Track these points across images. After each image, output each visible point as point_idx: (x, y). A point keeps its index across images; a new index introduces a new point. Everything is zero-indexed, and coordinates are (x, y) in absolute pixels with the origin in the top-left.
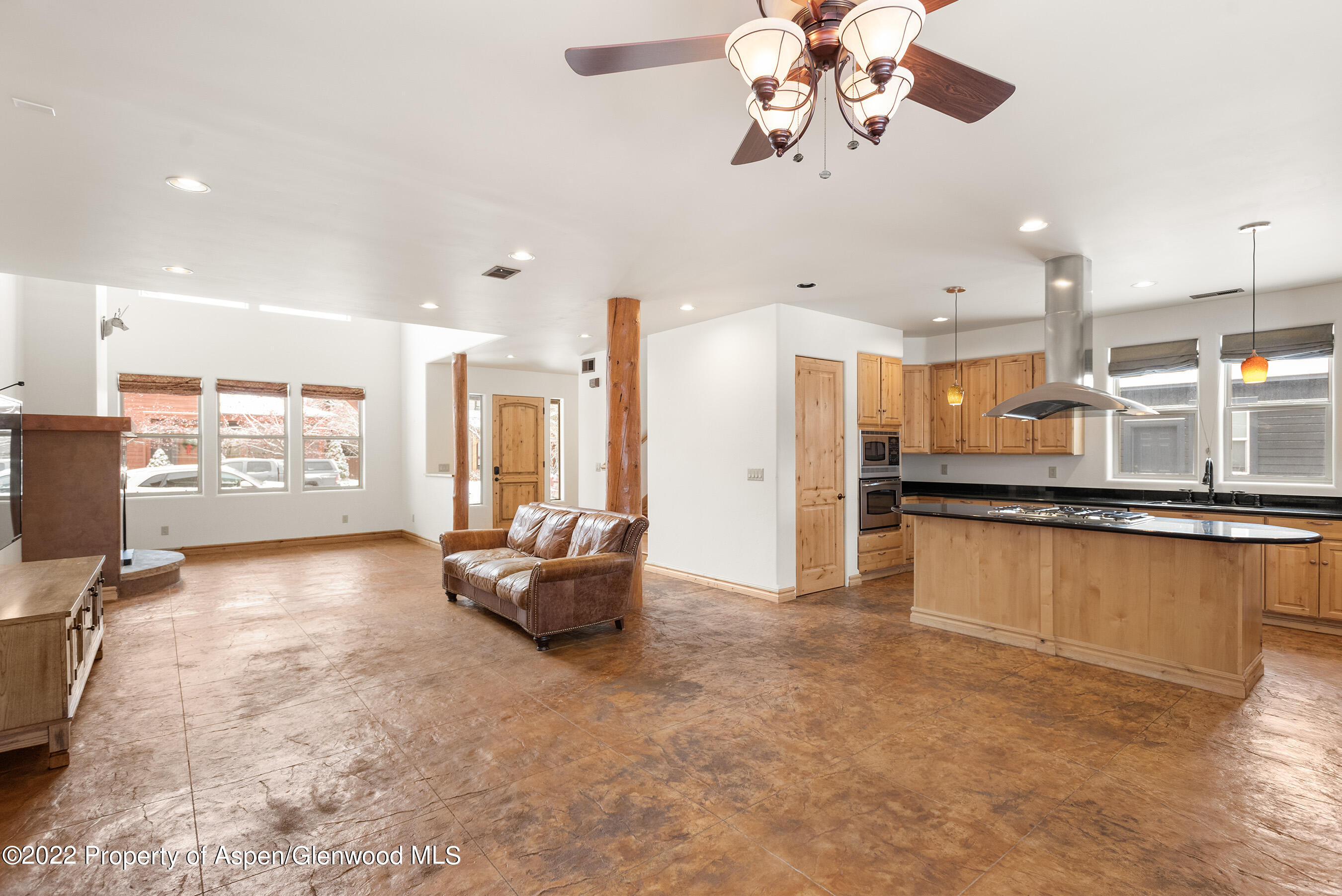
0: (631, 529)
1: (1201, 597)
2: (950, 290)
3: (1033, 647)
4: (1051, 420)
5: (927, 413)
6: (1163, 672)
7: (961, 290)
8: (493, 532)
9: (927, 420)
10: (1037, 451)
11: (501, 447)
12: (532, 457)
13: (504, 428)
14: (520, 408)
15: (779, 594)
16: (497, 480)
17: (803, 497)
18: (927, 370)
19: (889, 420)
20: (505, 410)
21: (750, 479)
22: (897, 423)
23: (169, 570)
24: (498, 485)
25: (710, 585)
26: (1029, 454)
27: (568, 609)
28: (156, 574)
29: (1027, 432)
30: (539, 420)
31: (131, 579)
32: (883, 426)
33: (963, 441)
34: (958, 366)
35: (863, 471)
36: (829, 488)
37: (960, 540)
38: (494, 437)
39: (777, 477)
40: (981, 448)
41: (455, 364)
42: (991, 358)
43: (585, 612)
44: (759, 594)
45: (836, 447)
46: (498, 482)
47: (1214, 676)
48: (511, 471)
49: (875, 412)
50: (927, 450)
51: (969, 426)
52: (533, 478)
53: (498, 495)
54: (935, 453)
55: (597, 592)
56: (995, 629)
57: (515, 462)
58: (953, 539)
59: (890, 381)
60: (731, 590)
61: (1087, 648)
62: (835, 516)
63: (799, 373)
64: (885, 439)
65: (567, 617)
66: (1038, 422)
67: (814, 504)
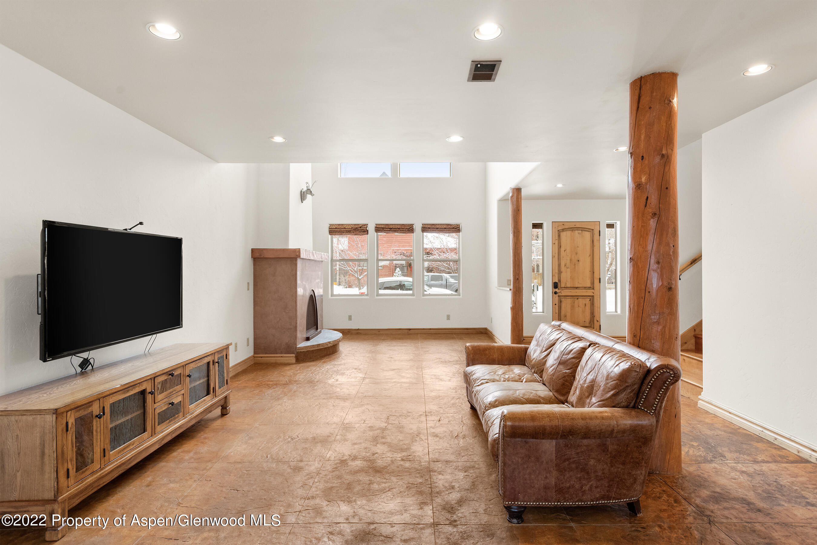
0: (651, 379)
8: (513, 348)
11: (559, 265)
12: (588, 274)
13: (562, 249)
14: (577, 232)
16: (556, 293)
20: (563, 234)
23: (326, 346)
24: (557, 298)
27: (546, 478)
28: (317, 348)
30: (596, 243)
31: (302, 351)
38: (553, 257)
41: (512, 197)
43: (573, 486)
46: (557, 295)
48: (569, 285)
52: (589, 292)
53: (557, 306)
55: (592, 462)
57: (572, 278)
65: (546, 488)
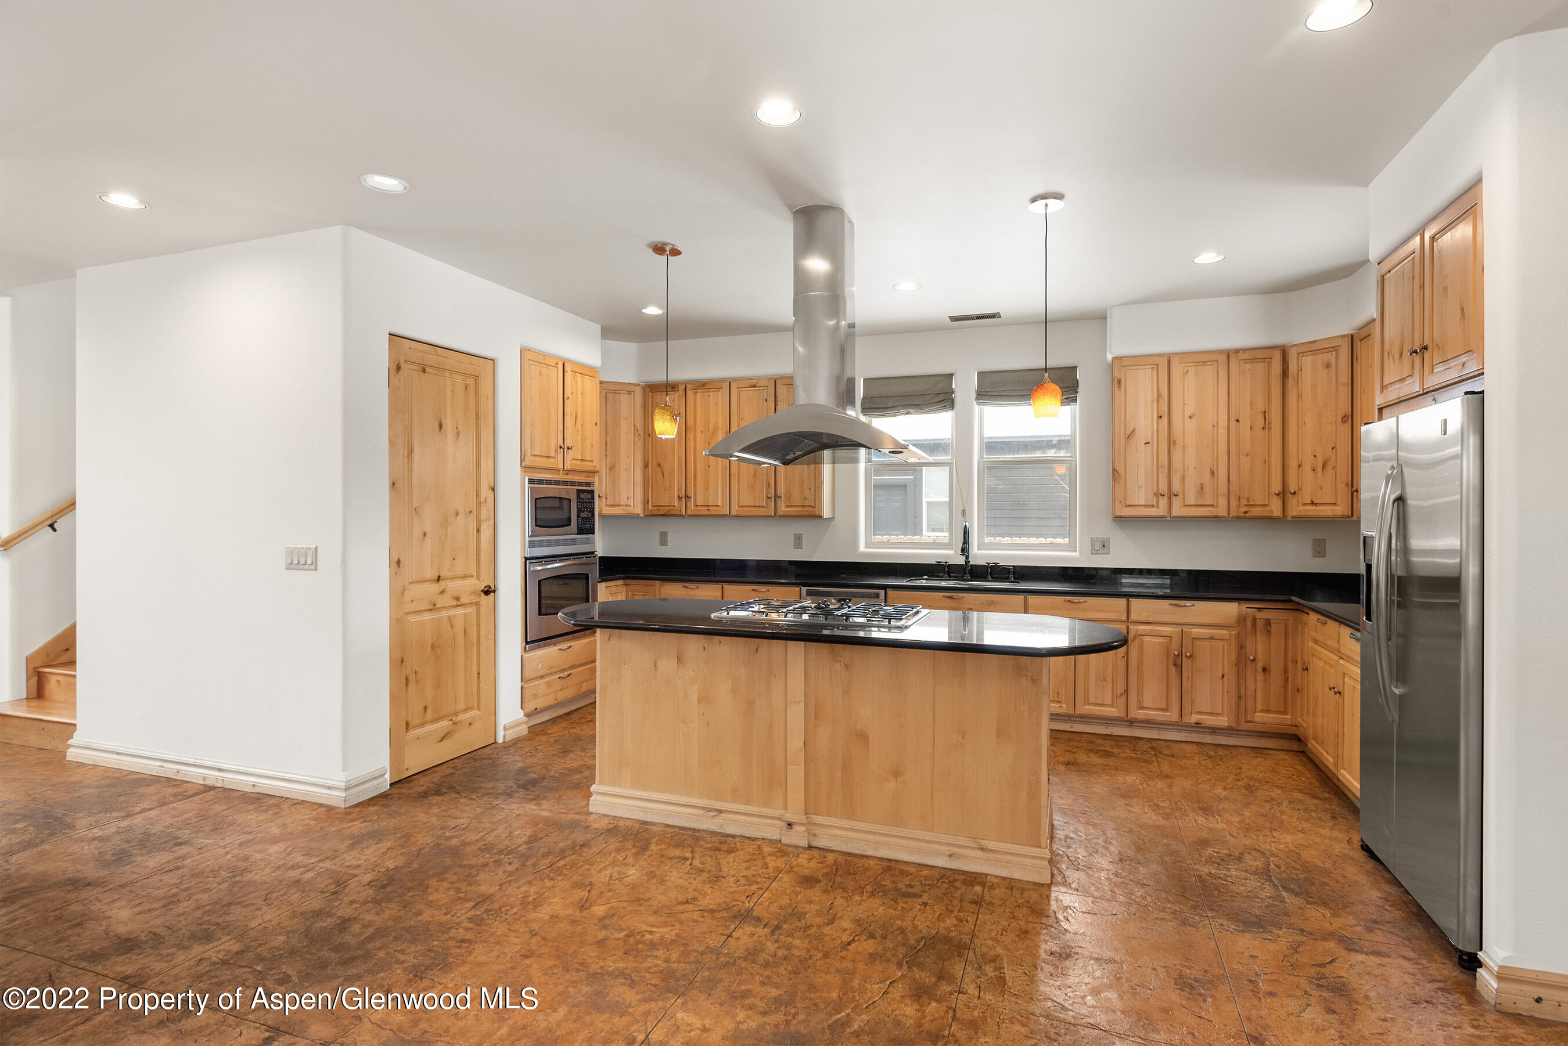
1: (998, 736)
2: (659, 249)
3: (776, 837)
4: (798, 466)
5: (639, 455)
6: (950, 856)
7: (675, 252)
9: (639, 465)
10: (780, 513)
15: (346, 789)
17: (408, 596)
18: (638, 392)
19: (578, 462)
21: (290, 566)
22: (592, 469)
25: (207, 782)
26: (771, 516)
29: (769, 486)
32: (568, 472)
33: (687, 497)
34: (682, 388)
35: (532, 544)
36: (465, 577)
37: (668, 665)
39: (344, 562)
40: (711, 508)
42: (724, 380)
44: (308, 793)
45: (479, 505)
47: (1013, 854)
49: (553, 448)
50: (638, 510)
51: (695, 475)
54: (650, 516)
56: (720, 811)
58: (659, 664)
59: (579, 402)
60: (249, 790)
61: (851, 829)
62: (478, 624)
63: (398, 368)
64: (570, 492)
66: (782, 468)
67: (433, 608)
